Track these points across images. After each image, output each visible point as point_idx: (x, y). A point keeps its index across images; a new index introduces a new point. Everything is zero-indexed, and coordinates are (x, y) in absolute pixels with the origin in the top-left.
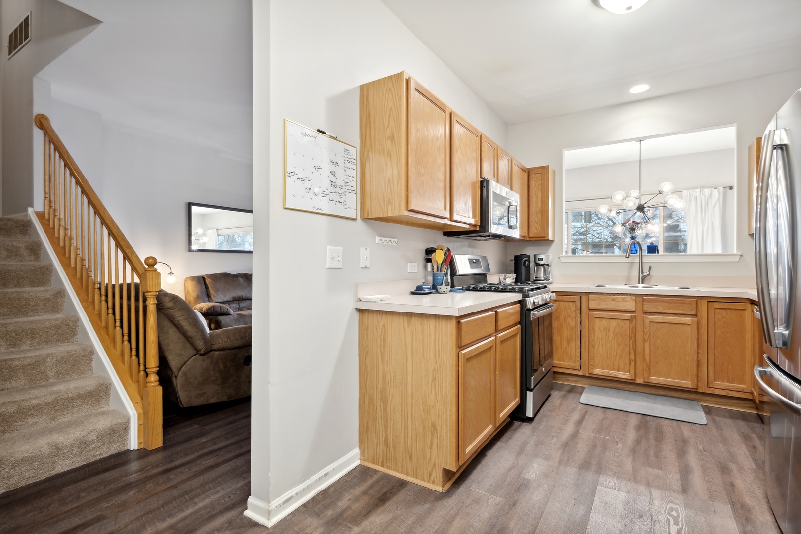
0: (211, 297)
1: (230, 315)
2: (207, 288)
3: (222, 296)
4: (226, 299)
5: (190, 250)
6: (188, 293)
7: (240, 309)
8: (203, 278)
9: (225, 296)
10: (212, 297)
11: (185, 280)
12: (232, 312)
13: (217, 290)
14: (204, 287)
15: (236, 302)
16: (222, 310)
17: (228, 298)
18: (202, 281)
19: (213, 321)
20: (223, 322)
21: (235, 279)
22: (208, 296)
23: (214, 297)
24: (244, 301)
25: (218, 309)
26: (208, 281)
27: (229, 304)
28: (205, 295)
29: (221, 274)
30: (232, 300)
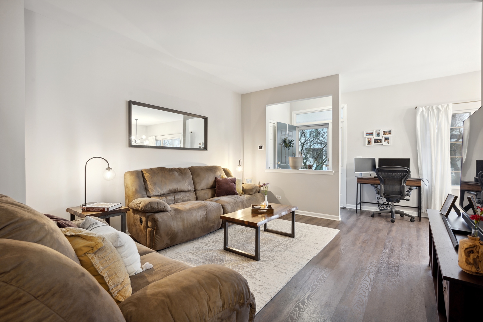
0: (148, 191)
1: (167, 211)
2: (145, 182)
3: (159, 190)
4: (162, 193)
5: (131, 146)
6: (127, 187)
7: (175, 202)
8: (142, 172)
9: (162, 190)
10: (150, 191)
11: (125, 175)
12: (169, 207)
13: (155, 184)
14: (142, 181)
15: (171, 194)
16: (160, 207)
17: (165, 190)
18: (140, 175)
19: (150, 219)
20: (160, 220)
21: (171, 173)
22: (146, 189)
23: (152, 190)
24: (179, 193)
25: (155, 206)
26: (146, 175)
27: (166, 197)
28: (143, 189)
29: (158, 168)
30: (168, 192)
